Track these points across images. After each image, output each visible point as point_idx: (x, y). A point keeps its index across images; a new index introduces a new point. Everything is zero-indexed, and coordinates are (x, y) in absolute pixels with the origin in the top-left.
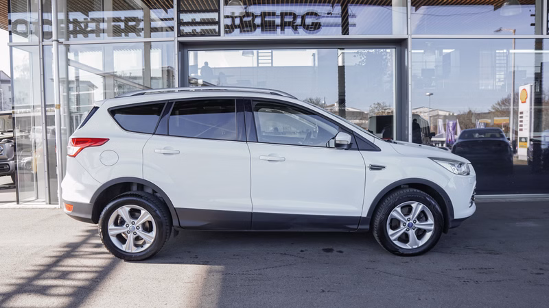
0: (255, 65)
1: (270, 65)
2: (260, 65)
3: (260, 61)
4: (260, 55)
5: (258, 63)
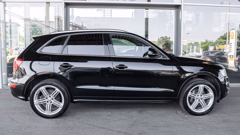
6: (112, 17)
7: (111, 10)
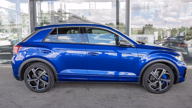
0: (89, 9)
1: (95, 8)
2: (91, 8)
3: (91, 7)
4: (90, 4)
5: (90, 7)
6: (96, 9)
7: (95, 3)
